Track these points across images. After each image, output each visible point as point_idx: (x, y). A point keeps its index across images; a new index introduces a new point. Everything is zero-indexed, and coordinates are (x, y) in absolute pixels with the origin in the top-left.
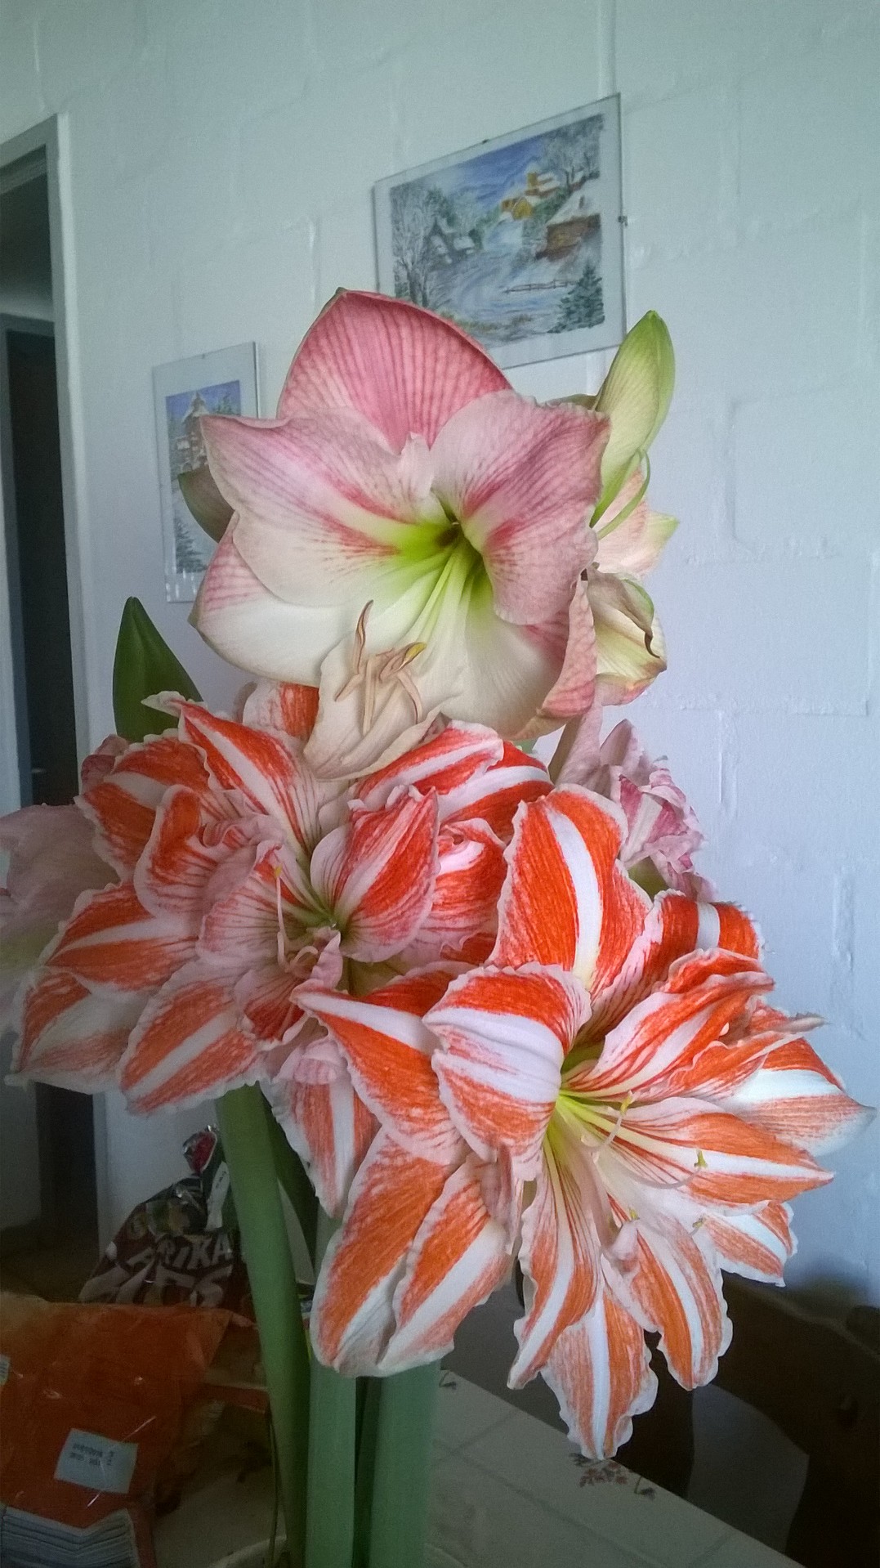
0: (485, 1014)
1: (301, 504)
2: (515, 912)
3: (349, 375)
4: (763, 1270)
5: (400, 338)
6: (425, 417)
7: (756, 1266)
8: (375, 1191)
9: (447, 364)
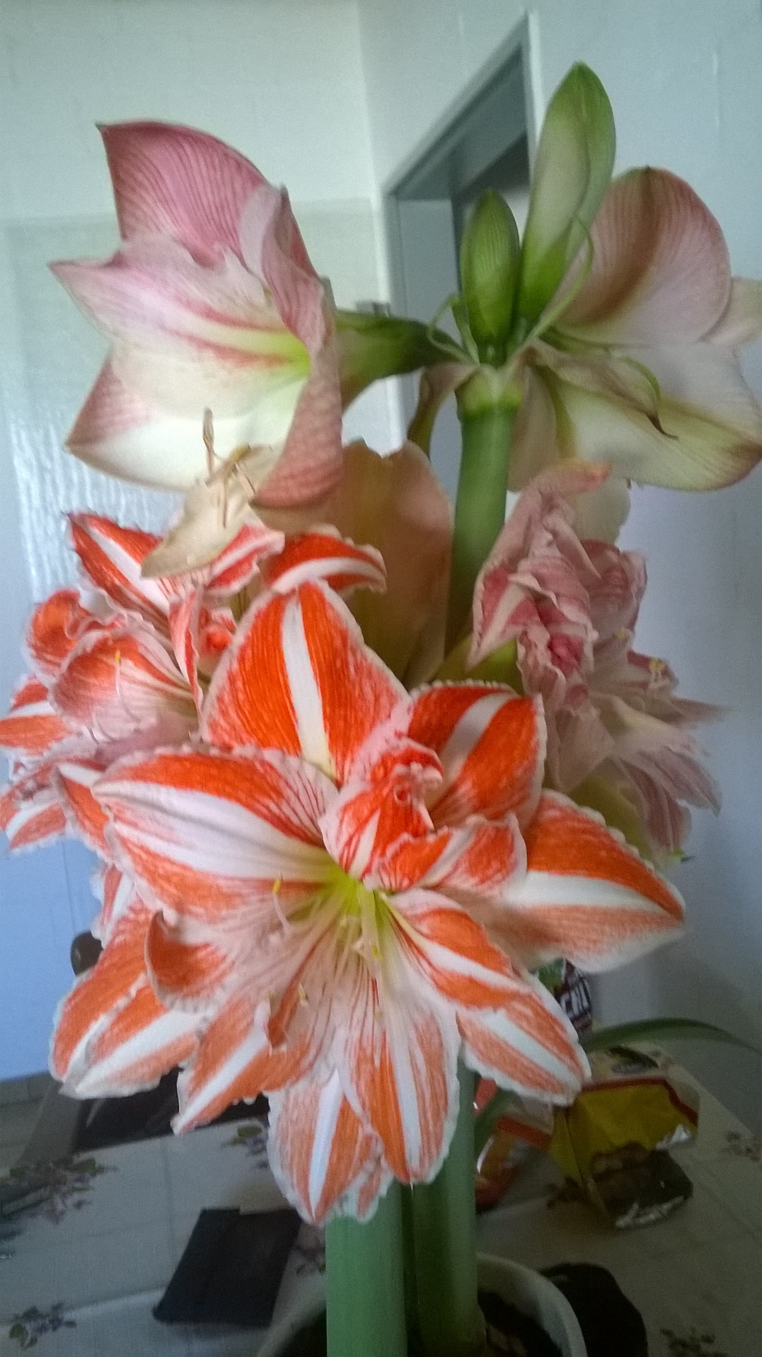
0: (172, 790)
1: (163, 327)
2: (227, 698)
3: (165, 201)
4: (521, 1082)
5: (187, 155)
6: (224, 225)
7: (512, 1076)
8: (118, 940)
9: (222, 171)
